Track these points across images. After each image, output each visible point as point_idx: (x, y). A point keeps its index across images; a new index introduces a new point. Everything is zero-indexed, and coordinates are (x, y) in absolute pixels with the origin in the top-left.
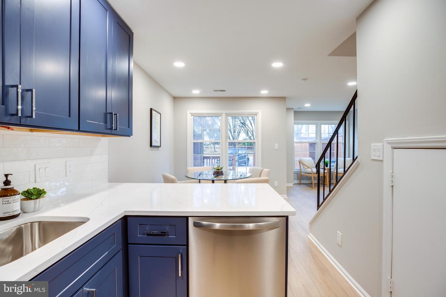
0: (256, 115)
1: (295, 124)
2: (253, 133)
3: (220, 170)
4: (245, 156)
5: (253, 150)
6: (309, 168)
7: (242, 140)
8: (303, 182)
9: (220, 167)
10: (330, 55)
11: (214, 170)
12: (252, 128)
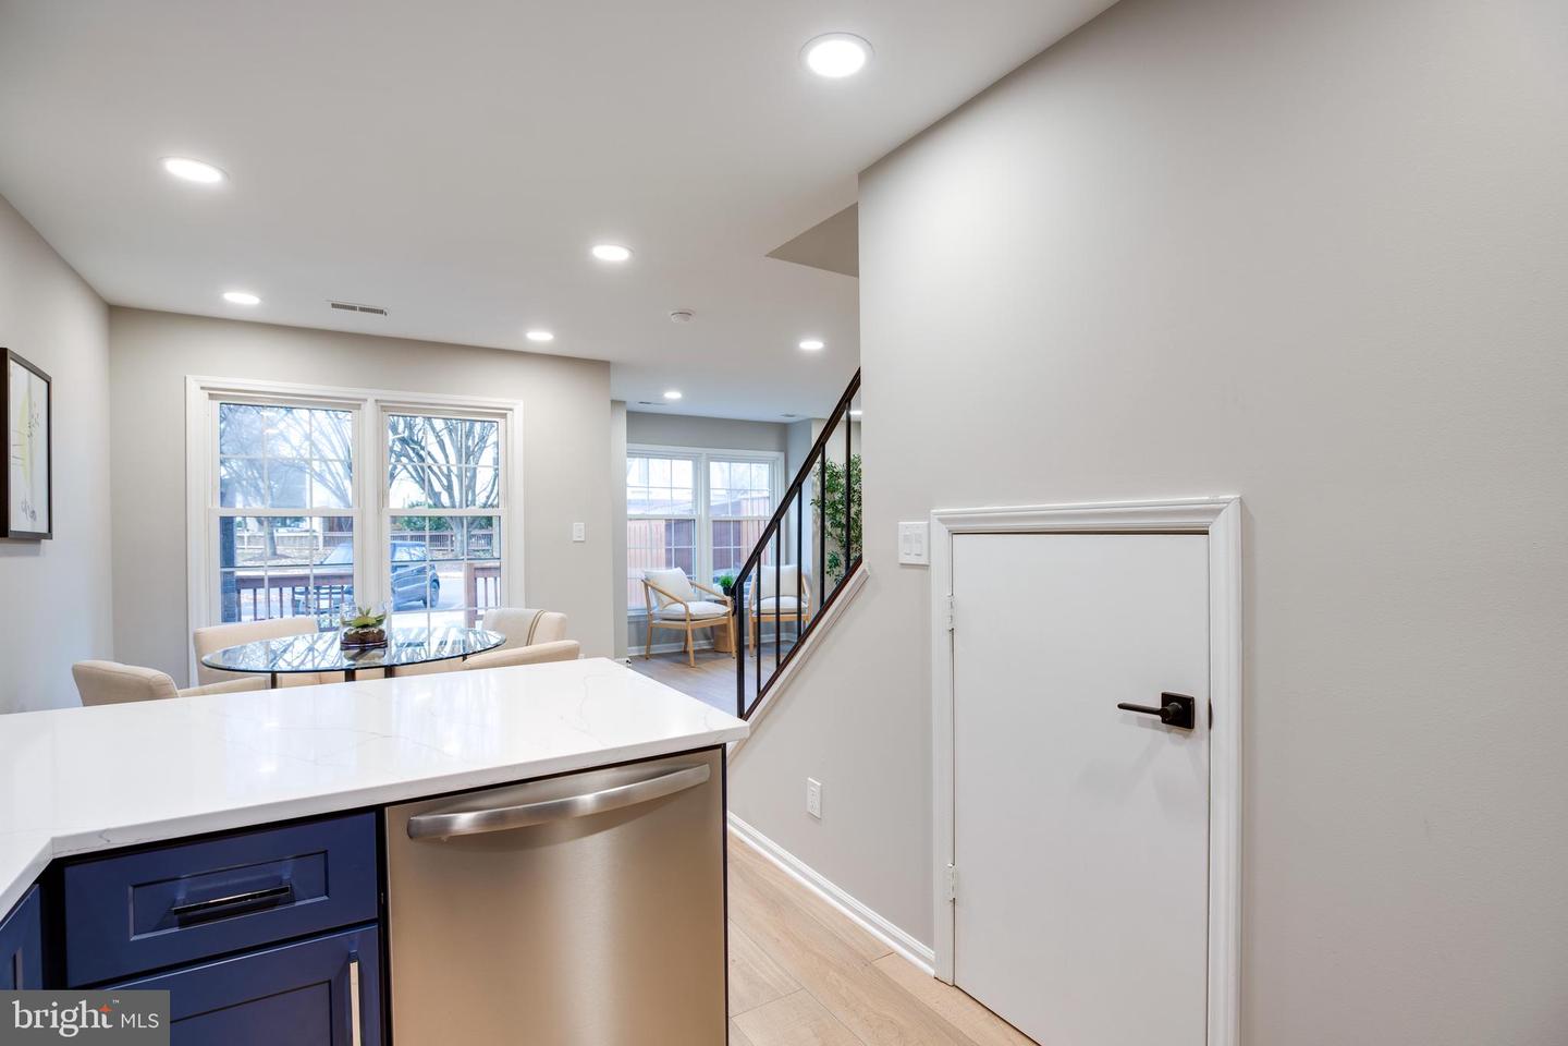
0: (504, 416)
1: (631, 454)
2: (450, 481)
3: (373, 626)
4: (422, 571)
5: (449, 548)
6: (678, 601)
7: (400, 507)
8: (657, 649)
9: (373, 615)
10: (776, 254)
11: (346, 630)
12: (444, 462)
